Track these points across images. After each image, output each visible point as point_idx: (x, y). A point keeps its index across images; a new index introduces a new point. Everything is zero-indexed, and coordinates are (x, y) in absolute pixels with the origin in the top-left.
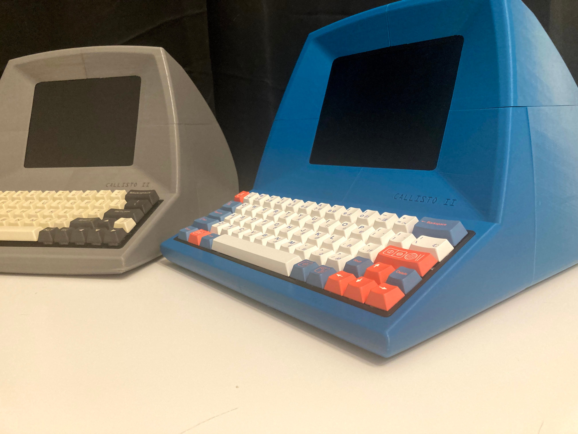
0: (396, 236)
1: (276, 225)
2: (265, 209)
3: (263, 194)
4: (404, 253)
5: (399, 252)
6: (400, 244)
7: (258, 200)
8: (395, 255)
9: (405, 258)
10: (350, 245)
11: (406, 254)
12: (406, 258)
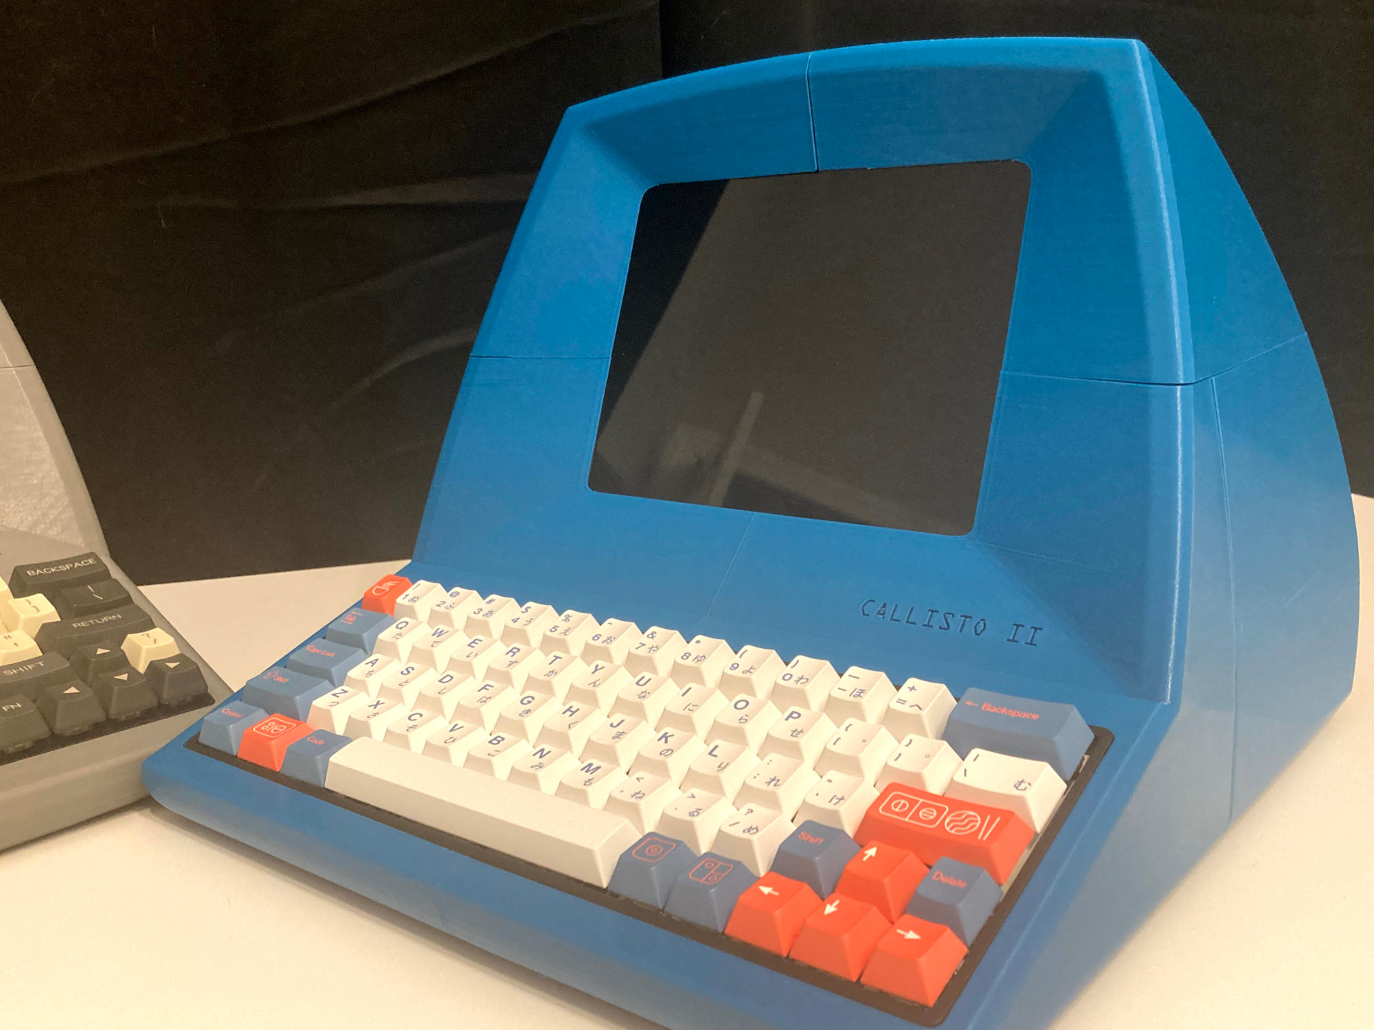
0: (902, 748)
1: (525, 701)
2: (474, 642)
3: (457, 589)
4: (940, 811)
5: (924, 805)
6: (918, 777)
7: (446, 608)
8: (915, 816)
9: (948, 829)
10: (773, 780)
11: (945, 813)
12: (951, 829)
